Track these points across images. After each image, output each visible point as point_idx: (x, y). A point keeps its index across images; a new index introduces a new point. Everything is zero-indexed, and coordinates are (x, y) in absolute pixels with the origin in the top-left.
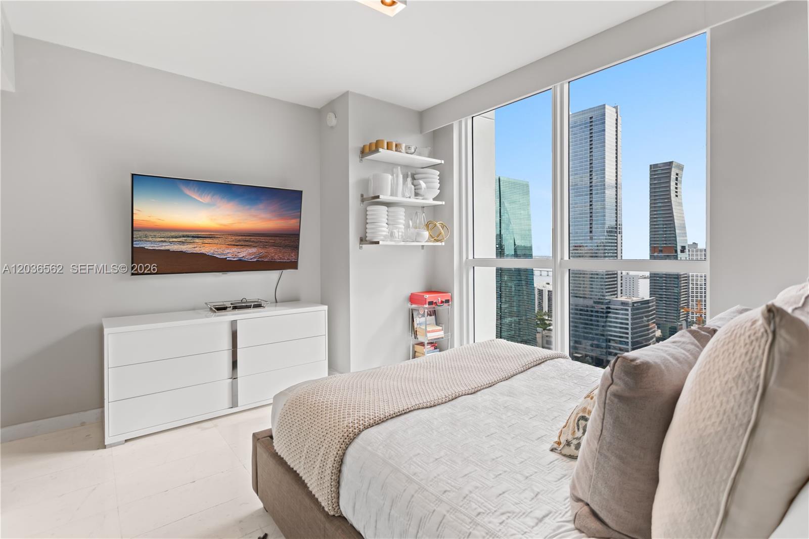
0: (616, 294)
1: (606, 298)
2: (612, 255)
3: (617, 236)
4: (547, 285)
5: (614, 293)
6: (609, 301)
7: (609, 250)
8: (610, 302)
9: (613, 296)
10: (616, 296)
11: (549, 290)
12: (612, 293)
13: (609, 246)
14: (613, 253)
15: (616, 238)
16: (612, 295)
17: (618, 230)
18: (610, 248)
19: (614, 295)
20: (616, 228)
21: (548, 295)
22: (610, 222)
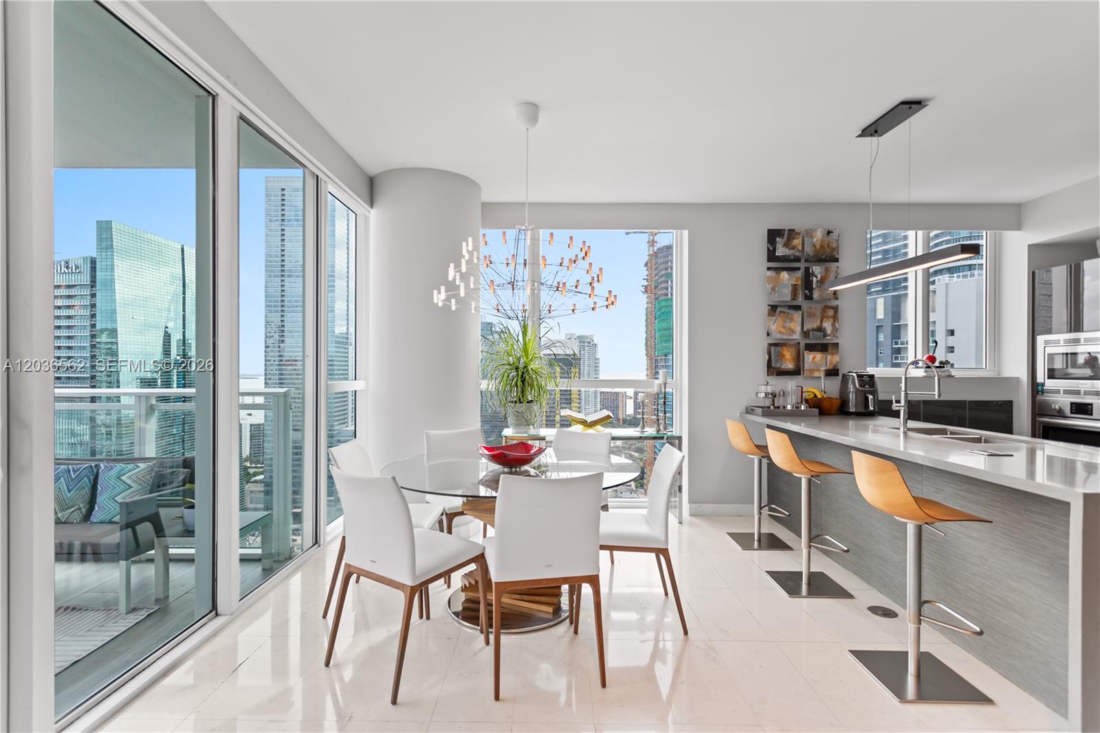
0: (346, 422)
1: (336, 428)
2: (342, 372)
3: (347, 349)
4: (249, 417)
5: (344, 421)
6: (338, 431)
7: (339, 365)
8: (339, 433)
9: (342, 426)
10: (346, 425)
11: (252, 423)
12: (341, 422)
13: (339, 361)
14: (344, 370)
15: (346, 350)
16: (341, 424)
17: (350, 341)
18: (340, 363)
19: (344, 423)
20: (347, 338)
21: (251, 431)
22: (340, 329)
